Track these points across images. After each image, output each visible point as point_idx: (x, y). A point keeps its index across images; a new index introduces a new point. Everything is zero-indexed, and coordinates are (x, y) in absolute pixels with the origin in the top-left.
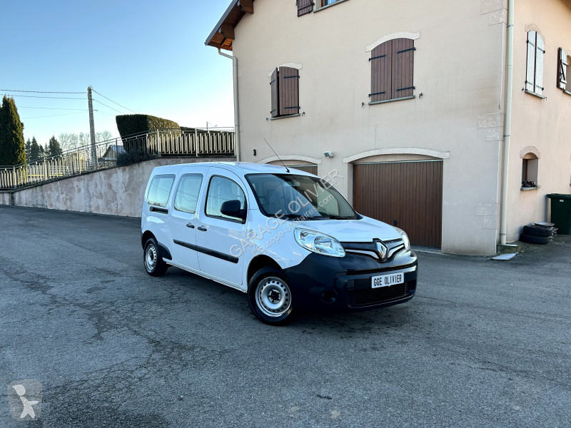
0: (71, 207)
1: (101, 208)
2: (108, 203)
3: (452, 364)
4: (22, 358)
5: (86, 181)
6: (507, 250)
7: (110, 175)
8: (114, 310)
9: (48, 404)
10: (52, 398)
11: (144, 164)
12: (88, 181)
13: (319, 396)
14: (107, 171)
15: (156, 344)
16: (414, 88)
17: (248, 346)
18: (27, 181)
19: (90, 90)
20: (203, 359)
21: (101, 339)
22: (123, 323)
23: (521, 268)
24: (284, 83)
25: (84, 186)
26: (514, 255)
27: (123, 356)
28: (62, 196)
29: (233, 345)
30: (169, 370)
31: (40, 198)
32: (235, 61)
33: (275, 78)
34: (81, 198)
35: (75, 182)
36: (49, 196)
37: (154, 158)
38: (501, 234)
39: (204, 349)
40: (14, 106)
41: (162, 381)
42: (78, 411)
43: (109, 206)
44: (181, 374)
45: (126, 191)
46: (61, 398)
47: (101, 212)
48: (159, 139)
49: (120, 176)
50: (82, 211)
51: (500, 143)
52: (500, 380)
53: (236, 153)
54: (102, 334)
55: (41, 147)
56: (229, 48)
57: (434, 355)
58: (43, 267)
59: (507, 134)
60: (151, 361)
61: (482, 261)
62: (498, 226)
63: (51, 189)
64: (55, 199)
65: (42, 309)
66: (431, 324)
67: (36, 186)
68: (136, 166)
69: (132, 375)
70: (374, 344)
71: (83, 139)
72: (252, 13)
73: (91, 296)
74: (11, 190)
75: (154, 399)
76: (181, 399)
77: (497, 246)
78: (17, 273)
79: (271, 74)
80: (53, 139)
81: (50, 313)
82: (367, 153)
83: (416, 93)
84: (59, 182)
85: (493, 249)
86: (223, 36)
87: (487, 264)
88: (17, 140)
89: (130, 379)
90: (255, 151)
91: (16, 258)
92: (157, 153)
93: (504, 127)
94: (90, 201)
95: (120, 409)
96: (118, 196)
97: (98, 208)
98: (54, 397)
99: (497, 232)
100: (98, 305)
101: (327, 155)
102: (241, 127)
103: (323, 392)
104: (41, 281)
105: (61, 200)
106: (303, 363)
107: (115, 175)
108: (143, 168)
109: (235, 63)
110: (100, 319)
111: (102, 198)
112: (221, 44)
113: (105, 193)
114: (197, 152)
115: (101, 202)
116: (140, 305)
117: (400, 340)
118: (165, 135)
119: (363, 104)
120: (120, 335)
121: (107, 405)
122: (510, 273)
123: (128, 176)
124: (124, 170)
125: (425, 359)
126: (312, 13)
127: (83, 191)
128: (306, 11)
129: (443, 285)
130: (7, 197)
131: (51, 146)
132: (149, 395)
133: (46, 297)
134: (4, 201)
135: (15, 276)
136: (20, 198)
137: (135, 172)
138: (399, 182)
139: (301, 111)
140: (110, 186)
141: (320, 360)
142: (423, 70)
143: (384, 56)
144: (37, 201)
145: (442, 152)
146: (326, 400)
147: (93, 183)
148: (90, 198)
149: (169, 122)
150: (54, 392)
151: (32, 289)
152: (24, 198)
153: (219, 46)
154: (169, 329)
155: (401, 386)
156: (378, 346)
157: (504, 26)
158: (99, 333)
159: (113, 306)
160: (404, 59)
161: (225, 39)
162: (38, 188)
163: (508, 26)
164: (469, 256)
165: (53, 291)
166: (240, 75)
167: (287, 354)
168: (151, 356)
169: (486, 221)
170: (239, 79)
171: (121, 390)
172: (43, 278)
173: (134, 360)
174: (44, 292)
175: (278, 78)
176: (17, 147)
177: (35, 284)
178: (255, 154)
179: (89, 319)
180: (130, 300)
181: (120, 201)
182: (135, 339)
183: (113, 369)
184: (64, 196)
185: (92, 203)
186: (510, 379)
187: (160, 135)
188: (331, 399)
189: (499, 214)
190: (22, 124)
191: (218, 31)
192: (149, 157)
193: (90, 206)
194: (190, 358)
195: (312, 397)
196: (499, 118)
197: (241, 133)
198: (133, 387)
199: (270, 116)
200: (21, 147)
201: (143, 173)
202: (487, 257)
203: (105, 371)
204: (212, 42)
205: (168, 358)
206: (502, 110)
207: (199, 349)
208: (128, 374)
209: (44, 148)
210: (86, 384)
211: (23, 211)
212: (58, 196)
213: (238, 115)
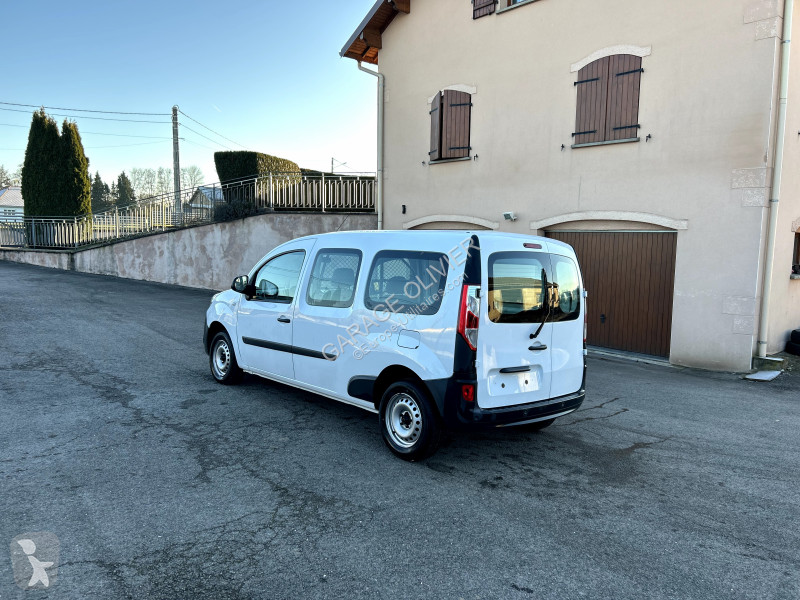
0: (151, 276)
1: (190, 278)
2: (199, 273)
3: (701, 546)
4: (106, 505)
5: (171, 242)
6: (767, 366)
7: (203, 235)
8: (219, 437)
9: (146, 577)
10: (151, 568)
11: (251, 220)
12: (174, 240)
13: (515, 586)
14: (201, 229)
15: (283, 492)
16: (638, 126)
17: (409, 501)
18: (91, 237)
19: (175, 110)
20: (348, 519)
21: (208, 480)
22: (234, 457)
23: (789, 395)
24: (449, 114)
25: (168, 248)
26: (778, 373)
27: (239, 510)
28: (138, 261)
29: (387, 498)
30: (303, 533)
31: (109, 262)
32: (381, 79)
33: (438, 105)
34: (165, 264)
35: (156, 242)
36: (121, 260)
37: (264, 212)
38: (759, 342)
39: (348, 503)
40: (78, 135)
41: (296, 551)
42: (186, 590)
43: (201, 277)
44: (320, 542)
45: (225, 256)
46: (163, 569)
47: (189, 284)
48: (272, 186)
49: (218, 235)
50: (164, 282)
51: (764, 211)
52: (772, 574)
53: (378, 208)
54: (208, 474)
55: (106, 186)
56: (373, 60)
57: (675, 531)
58: (119, 365)
59: (774, 198)
60: (277, 518)
61: (730, 381)
62: (755, 331)
63: (124, 250)
64: (129, 264)
65: (123, 429)
66: (664, 480)
67: (105, 246)
68: (239, 223)
69: (255, 540)
70: (585, 507)
71: (163, 176)
72: (408, 12)
73: (187, 412)
74: (71, 249)
75: (287, 578)
76: (324, 580)
77: (753, 359)
78: (86, 373)
79: (431, 100)
80: (123, 175)
81: (135, 437)
82: (565, 216)
83: (642, 133)
84: (134, 242)
85: (747, 363)
86: (366, 45)
87: (738, 385)
88: (81, 181)
89: (252, 546)
90: (404, 206)
91: (84, 351)
92: (269, 206)
93: (771, 187)
94: (176, 268)
95: (243, 590)
96: (214, 264)
97: (186, 278)
98: (153, 567)
99: (753, 339)
100: (199, 428)
101: (507, 217)
102: (386, 173)
103: (520, 581)
104: (120, 387)
105: (137, 266)
106: (487, 532)
107: (210, 235)
108: (249, 225)
109: (381, 82)
110: (203, 449)
111: (192, 265)
112: (362, 55)
113: (196, 258)
114: (324, 206)
115: (190, 271)
116: (255, 430)
117: (621, 502)
118: (280, 182)
119: (563, 147)
120: (232, 476)
121: (225, 583)
122: (773, 402)
123: (227, 236)
124: (223, 228)
125: (661, 535)
126: (494, 15)
127: (166, 254)
128: (485, 11)
129: (675, 417)
130: (65, 259)
131: (119, 185)
132: (280, 571)
133: (129, 411)
134: (60, 264)
135: (83, 377)
136: (82, 261)
137: (238, 231)
138: (610, 258)
139: (472, 154)
140: (203, 249)
141: (511, 530)
142: (653, 101)
143: (597, 79)
144: (105, 266)
145: (676, 220)
146: (525, 594)
147: (181, 244)
148: (176, 265)
149: (286, 162)
150: (152, 559)
151: (109, 398)
152: (88, 261)
153: (360, 57)
154: (297, 470)
155: (631, 578)
156: (592, 512)
157: (777, 42)
158: (205, 470)
159: (219, 430)
160: (625, 85)
161: (368, 48)
162: (107, 248)
163: (782, 42)
164: (712, 372)
165: (138, 403)
166: (387, 99)
167: (464, 517)
168: (277, 510)
169: (737, 322)
170: (386, 105)
171: (241, 561)
172: (122, 381)
173: (254, 515)
174: (125, 405)
175: (442, 105)
176: (80, 190)
177: (112, 392)
178: (404, 212)
179: (189, 450)
180: (240, 421)
181: (216, 271)
182: (252, 483)
183: (228, 529)
184: (141, 260)
185: (178, 272)
186: (786, 574)
187: (274, 181)
188: (532, 592)
189: (758, 314)
190: (87, 160)
191: (359, 38)
192: (257, 211)
193: (176, 276)
194: (330, 516)
195: (505, 587)
196: (765, 176)
197: (386, 181)
198: (257, 557)
199: (428, 159)
200: (85, 190)
201: (250, 233)
202: (737, 374)
203: (218, 530)
204: (349, 52)
205: (300, 515)
206: (769, 164)
207: (341, 504)
208: (249, 537)
209: (110, 187)
210: (194, 550)
211: (86, 279)
212: (134, 260)
213: (383, 156)
